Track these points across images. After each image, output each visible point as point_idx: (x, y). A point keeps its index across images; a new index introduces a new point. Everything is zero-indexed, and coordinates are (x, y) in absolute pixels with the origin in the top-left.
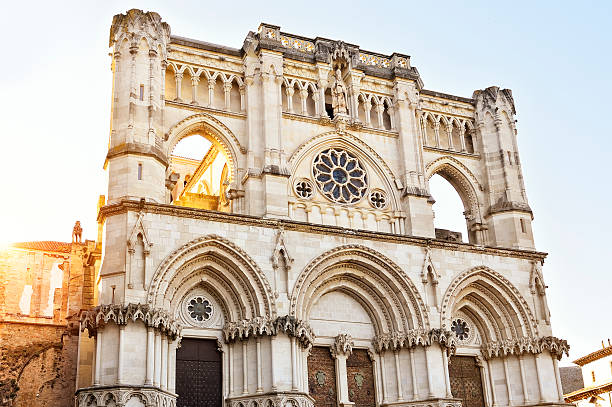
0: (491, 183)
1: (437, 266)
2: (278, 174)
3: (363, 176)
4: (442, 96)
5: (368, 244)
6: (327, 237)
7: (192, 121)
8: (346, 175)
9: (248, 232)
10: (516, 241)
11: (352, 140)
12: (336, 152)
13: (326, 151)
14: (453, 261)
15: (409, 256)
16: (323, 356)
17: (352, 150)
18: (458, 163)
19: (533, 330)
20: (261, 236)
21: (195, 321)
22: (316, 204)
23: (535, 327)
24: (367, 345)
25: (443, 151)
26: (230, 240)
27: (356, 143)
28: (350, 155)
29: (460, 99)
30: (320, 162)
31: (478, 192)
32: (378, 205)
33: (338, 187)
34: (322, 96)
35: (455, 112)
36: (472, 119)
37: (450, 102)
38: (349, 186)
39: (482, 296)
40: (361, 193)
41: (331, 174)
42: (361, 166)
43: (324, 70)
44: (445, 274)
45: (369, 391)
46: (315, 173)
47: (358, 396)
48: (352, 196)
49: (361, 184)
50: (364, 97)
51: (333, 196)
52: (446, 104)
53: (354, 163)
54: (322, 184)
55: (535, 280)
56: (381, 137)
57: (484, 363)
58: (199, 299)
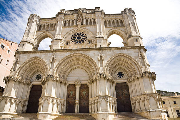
2: (57, 40)
3: (86, 37)
4: (112, 14)
5: (81, 52)
6: (68, 52)
8: (81, 37)
9: (45, 54)
10: (134, 44)
12: (79, 33)
13: (76, 33)
14: (110, 53)
15: (94, 53)
16: (72, 87)
20: (48, 55)
21: (37, 80)
22: (70, 46)
25: (113, 27)
26: (40, 57)
27: (84, 29)
28: (82, 33)
30: (74, 35)
31: (125, 35)
32: (90, 43)
33: (78, 41)
34: (75, 22)
35: (117, 18)
36: (122, 18)
37: (115, 16)
38: (81, 40)
39: (124, 63)
40: (84, 41)
41: (76, 38)
42: (85, 34)
43: (75, 15)
44: (107, 57)
45: (88, 96)
46: (72, 38)
47: (83, 98)
48: (82, 42)
49: (85, 39)
50: (88, 19)
51: (76, 43)
52: (113, 16)
53: (84, 34)
54: (73, 41)
55: (141, 55)
56: (92, 27)
57: (129, 84)
58: (39, 75)
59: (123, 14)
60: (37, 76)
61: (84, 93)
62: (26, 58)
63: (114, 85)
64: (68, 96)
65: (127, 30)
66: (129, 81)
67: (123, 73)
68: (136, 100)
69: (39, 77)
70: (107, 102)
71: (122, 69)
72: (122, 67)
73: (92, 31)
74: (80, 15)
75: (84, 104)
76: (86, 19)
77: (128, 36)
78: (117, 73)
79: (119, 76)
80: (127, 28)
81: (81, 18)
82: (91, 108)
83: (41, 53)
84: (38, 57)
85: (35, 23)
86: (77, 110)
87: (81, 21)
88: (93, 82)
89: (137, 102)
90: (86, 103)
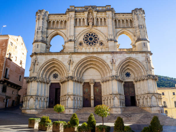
1: (115, 59)
3: (97, 38)
4: (122, 14)
5: (95, 55)
6: (83, 55)
7: (54, 32)
8: (93, 39)
9: (62, 56)
10: (142, 49)
12: (90, 33)
13: (87, 33)
14: (120, 56)
15: (107, 57)
18: (128, 30)
19: (146, 73)
20: (65, 57)
21: (54, 79)
22: (84, 47)
23: (146, 72)
24: (99, 81)
25: (123, 28)
26: (58, 59)
28: (94, 33)
30: (86, 36)
31: (133, 37)
32: (101, 45)
33: (90, 42)
34: (86, 20)
35: (127, 17)
36: (132, 18)
37: (125, 15)
38: (93, 41)
41: (88, 39)
42: (97, 36)
43: (86, 14)
44: (118, 61)
45: (101, 93)
46: (84, 39)
47: (97, 94)
48: (94, 44)
49: (97, 40)
50: (98, 18)
51: (88, 44)
52: (123, 15)
53: (95, 35)
54: (86, 42)
55: (147, 59)
56: (103, 27)
57: (135, 83)
58: (56, 74)
59: (133, 14)
60: (54, 74)
61: (97, 90)
62: (44, 59)
63: (123, 84)
64: (84, 93)
65: (136, 33)
66: (135, 80)
67: (131, 73)
68: (140, 97)
69: (55, 76)
70: (118, 99)
72: (130, 68)
73: (103, 32)
74: (90, 13)
75: (98, 99)
76: (97, 18)
77: (136, 39)
78: (125, 74)
79: (126, 76)
80: (136, 30)
81: (92, 17)
83: (58, 55)
84: (55, 59)
85: (45, 20)
86: (92, 105)
88: (105, 81)
89: (141, 99)
90: (99, 99)
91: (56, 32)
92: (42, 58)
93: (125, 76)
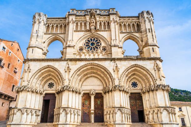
0: (143, 39)
1: (119, 66)
2: (70, 47)
4: (128, 17)
7: (52, 37)
8: (95, 44)
9: (59, 63)
10: (150, 55)
11: (96, 34)
12: (92, 38)
13: (89, 38)
14: (125, 64)
15: (110, 64)
16: (87, 96)
17: (96, 37)
18: (134, 35)
19: (155, 83)
20: (62, 64)
21: (49, 89)
22: (84, 53)
24: (101, 92)
25: (129, 32)
26: (53, 66)
27: (97, 35)
28: (96, 38)
29: (133, 17)
30: (87, 41)
31: (140, 42)
32: (104, 51)
34: (87, 24)
35: (133, 21)
36: (139, 22)
38: (95, 47)
39: (138, 73)
40: (99, 48)
41: (90, 44)
42: (99, 41)
43: (88, 17)
44: (122, 68)
45: (102, 105)
46: (85, 44)
47: (98, 107)
48: (96, 49)
49: (99, 45)
50: (102, 22)
51: (90, 50)
52: (129, 19)
53: (97, 40)
54: (87, 47)
55: (157, 66)
56: (106, 32)
57: (143, 95)
58: (51, 83)
59: (140, 17)
60: (49, 84)
61: (99, 102)
62: (39, 66)
63: (129, 95)
64: (83, 105)
65: (144, 37)
66: (143, 92)
67: (138, 83)
68: (150, 112)
69: (51, 85)
70: (122, 113)
71: (136, 79)
72: (136, 77)
74: (93, 17)
75: (99, 113)
76: (99, 22)
77: (144, 44)
78: (131, 83)
79: (133, 87)
81: (94, 20)
82: (107, 118)
83: (54, 62)
84: (51, 66)
85: (42, 24)
86: (92, 120)
87: (94, 24)
88: (108, 92)
89: (150, 114)
91: (54, 36)
92: (36, 64)
93: (131, 86)
